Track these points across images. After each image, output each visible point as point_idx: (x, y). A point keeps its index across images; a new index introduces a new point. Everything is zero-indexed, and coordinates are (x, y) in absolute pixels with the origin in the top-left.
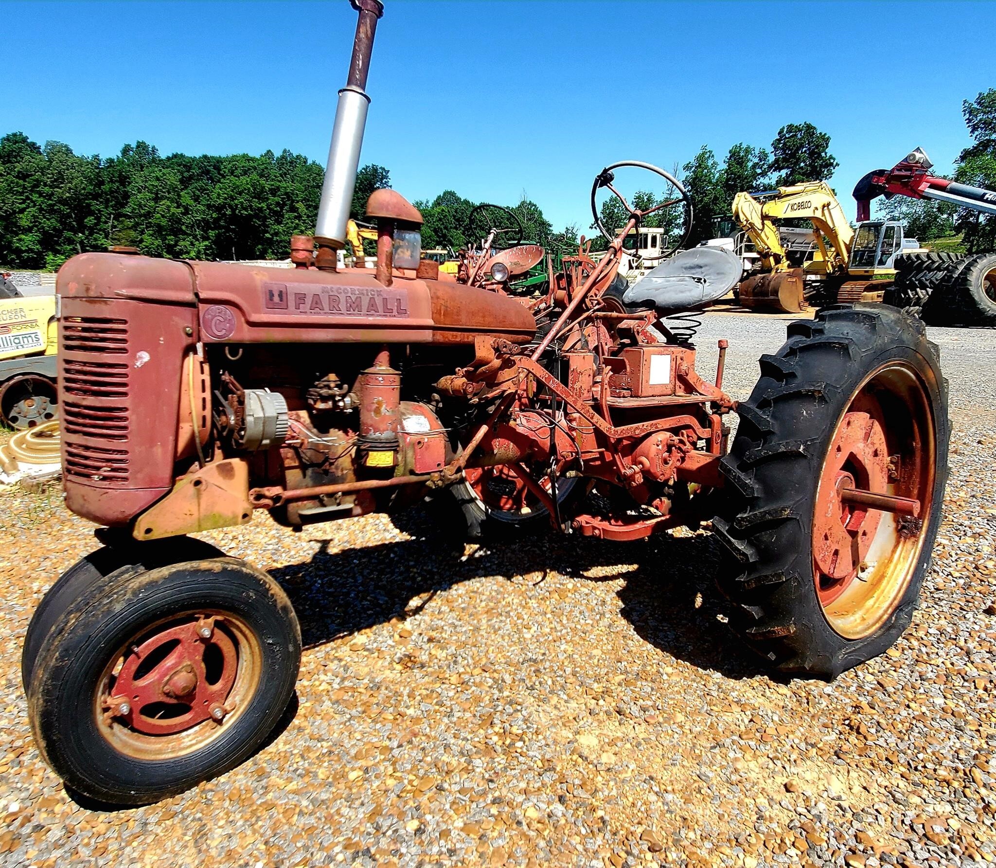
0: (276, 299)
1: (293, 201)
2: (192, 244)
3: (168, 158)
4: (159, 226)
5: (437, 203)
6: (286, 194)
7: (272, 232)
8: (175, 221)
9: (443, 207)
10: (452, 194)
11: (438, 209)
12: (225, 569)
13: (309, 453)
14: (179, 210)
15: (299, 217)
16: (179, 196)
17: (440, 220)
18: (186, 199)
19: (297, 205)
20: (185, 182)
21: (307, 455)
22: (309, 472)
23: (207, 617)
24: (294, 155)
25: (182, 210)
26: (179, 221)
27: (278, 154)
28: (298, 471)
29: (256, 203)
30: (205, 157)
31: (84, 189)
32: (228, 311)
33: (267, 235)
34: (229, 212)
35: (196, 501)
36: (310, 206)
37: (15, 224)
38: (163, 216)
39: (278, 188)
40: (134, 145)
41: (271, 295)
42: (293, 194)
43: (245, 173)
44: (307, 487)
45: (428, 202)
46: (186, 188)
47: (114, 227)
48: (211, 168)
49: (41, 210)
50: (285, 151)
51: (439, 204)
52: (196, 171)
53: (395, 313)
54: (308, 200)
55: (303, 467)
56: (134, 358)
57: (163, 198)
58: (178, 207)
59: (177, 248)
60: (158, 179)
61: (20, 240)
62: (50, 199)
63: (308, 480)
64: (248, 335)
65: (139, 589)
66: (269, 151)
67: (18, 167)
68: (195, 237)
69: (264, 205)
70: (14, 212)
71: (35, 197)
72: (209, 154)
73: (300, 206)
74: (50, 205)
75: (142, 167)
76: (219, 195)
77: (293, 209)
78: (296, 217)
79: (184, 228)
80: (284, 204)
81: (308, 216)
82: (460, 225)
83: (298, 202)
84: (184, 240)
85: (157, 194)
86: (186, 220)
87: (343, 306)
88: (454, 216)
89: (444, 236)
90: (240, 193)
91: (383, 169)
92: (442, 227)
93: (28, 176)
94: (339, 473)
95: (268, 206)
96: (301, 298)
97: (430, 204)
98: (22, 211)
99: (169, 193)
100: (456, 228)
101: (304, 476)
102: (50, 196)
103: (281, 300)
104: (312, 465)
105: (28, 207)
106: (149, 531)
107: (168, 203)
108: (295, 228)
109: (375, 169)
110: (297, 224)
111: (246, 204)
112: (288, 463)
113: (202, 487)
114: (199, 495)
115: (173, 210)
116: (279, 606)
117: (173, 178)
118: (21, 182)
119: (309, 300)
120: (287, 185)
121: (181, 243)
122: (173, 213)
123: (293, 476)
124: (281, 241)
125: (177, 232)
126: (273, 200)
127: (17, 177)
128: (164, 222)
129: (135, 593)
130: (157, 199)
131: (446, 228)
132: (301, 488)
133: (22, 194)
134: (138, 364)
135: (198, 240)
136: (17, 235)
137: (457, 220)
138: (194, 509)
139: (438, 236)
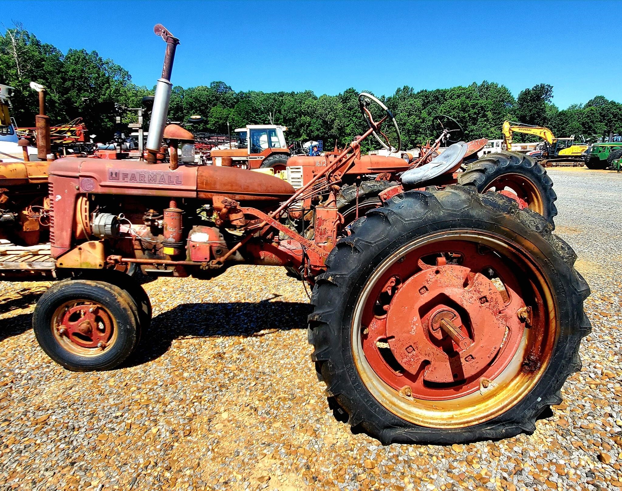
0: (114, 176)
1: (485, 111)
2: (424, 139)
3: (418, 93)
4: (409, 130)
5: (589, 105)
6: (482, 107)
7: (470, 130)
8: (417, 126)
9: (592, 108)
10: (602, 98)
11: (588, 109)
12: (96, 286)
13: (146, 244)
14: (419, 121)
15: (487, 120)
16: (421, 113)
17: (588, 116)
18: (424, 114)
19: (487, 113)
20: (425, 105)
21: (145, 245)
22: (146, 252)
23: (94, 304)
24: (490, 83)
25: (421, 120)
26: (419, 127)
27: (479, 84)
28: (140, 251)
29: (462, 114)
30: (438, 90)
31: (376, 113)
32: (92, 180)
33: (466, 132)
34: (445, 120)
35: (79, 256)
36: (495, 113)
37: (344, 132)
38: (411, 124)
39: (477, 104)
40: (402, 88)
41: (112, 173)
42: (485, 107)
43: (459, 96)
44: (146, 259)
45: (581, 105)
46: (425, 108)
47: (387, 131)
48: (440, 96)
49: (356, 124)
50: (484, 82)
51: (590, 106)
52: (431, 99)
53: (175, 183)
54: (495, 110)
55: (143, 250)
56: (55, 197)
57: (411, 115)
58: (419, 119)
59: (416, 141)
60: (411, 105)
61: (345, 139)
62: (360, 119)
63: (146, 256)
64: (100, 190)
65: (63, 286)
66: (474, 83)
67: (349, 104)
68: (426, 135)
69: (466, 115)
70: (344, 126)
71: (354, 119)
72: (440, 88)
73: (489, 114)
74: (360, 122)
75: (404, 99)
76: (441, 111)
77: (484, 116)
78: (485, 121)
79: (421, 130)
80: (479, 113)
81: (493, 119)
82: (604, 119)
83: (488, 111)
84: (420, 136)
85: (409, 113)
86: (423, 126)
87: (146, 179)
88: (601, 113)
89: (590, 127)
90: (453, 109)
91: (549, 86)
92: (589, 121)
93: (352, 109)
94: (162, 255)
95: (469, 115)
96: (125, 175)
97: (583, 106)
98: (348, 126)
99: (416, 111)
100: (601, 122)
101: (144, 254)
102: (360, 118)
103: (116, 176)
104: (147, 249)
105: (350, 124)
106: (61, 264)
107: (414, 117)
108: (484, 127)
109: (542, 87)
110: (486, 125)
111: (456, 115)
112: (136, 247)
113: (82, 251)
114: (80, 254)
115: (416, 121)
116: (122, 307)
117: (419, 103)
118: (349, 112)
119: (129, 176)
120: (482, 102)
121: (418, 138)
122: (416, 123)
123: (138, 253)
124: (474, 135)
125: (416, 133)
126: (472, 111)
127: (348, 109)
128: (411, 128)
129: (61, 287)
130: (409, 116)
131: (592, 122)
132: (143, 259)
133: (349, 117)
134: (57, 200)
135: (427, 136)
136: (344, 137)
137: (602, 116)
138: (79, 259)
139: (585, 128)
